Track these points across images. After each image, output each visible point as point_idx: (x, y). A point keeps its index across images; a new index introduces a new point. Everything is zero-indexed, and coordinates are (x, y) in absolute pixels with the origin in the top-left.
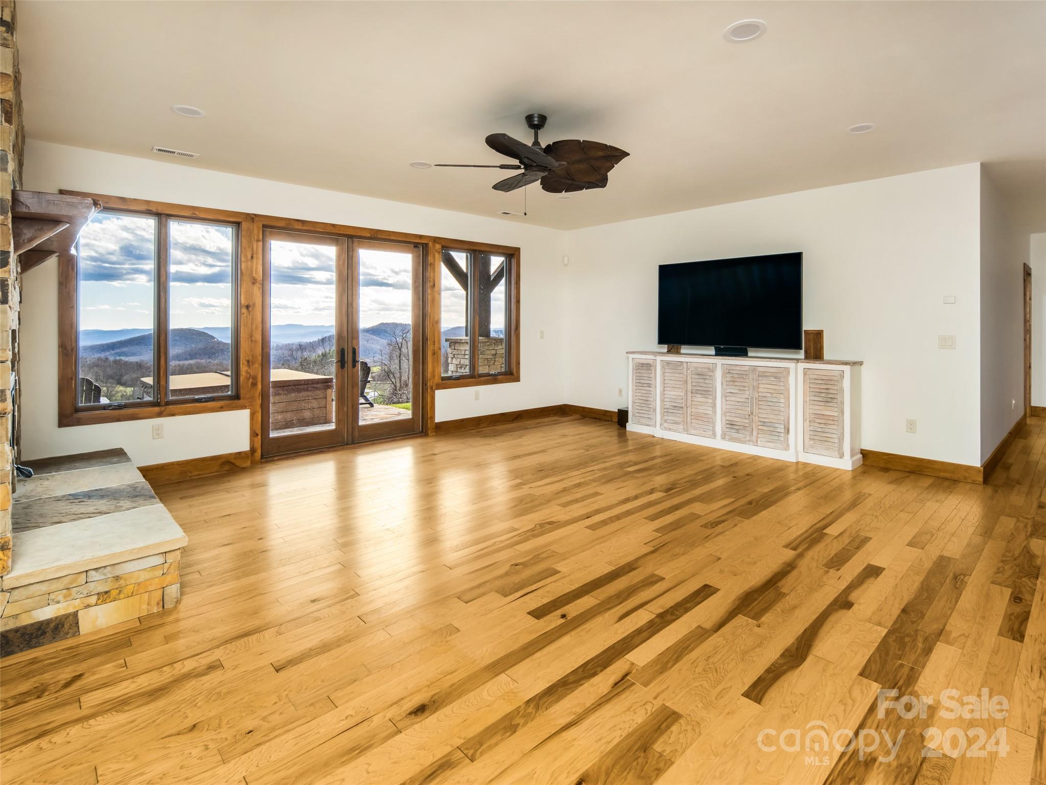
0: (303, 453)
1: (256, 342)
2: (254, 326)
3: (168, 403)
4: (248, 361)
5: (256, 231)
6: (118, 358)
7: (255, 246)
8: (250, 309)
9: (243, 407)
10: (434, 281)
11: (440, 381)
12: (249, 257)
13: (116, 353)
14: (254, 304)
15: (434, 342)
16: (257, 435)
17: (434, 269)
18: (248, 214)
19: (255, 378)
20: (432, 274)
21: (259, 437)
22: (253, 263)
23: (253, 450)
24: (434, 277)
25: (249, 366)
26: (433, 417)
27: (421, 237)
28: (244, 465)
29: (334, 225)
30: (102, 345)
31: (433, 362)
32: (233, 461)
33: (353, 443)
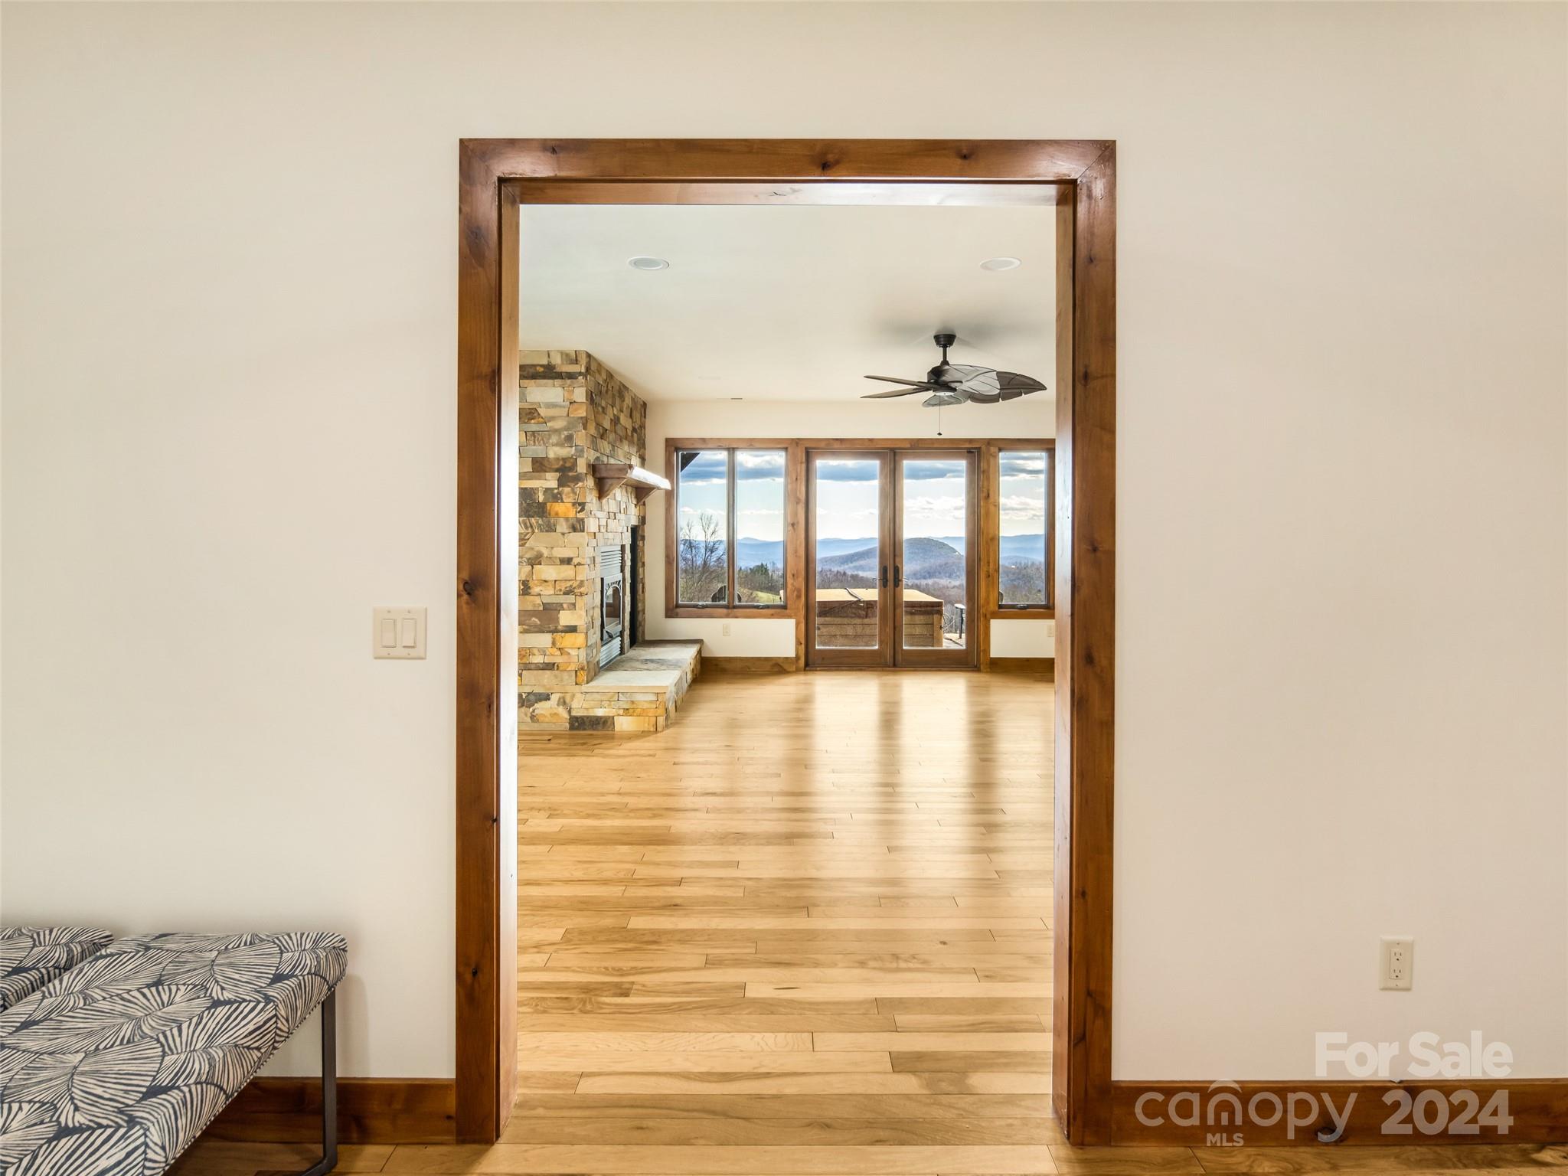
0: (843, 668)
1: (800, 557)
2: (798, 542)
3: (735, 607)
4: (793, 575)
5: (800, 454)
6: (856, 573)
7: (799, 468)
8: (795, 527)
9: (789, 617)
10: (988, 490)
11: (997, 608)
12: (794, 479)
13: (855, 567)
14: (798, 523)
15: (989, 562)
16: (801, 644)
17: (988, 479)
18: (793, 439)
19: (799, 591)
20: (986, 484)
21: (803, 646)
22: (797, 485)
23: (797, 658)
24: (989, 486)
25: (794, 580)
26: (987, 650)
27: (971, 441)
28: (791, 670)
29: (871, 440)
30: (841, 557)
31: (987, 586)
32: (781, 664)
33: (895, 665)
